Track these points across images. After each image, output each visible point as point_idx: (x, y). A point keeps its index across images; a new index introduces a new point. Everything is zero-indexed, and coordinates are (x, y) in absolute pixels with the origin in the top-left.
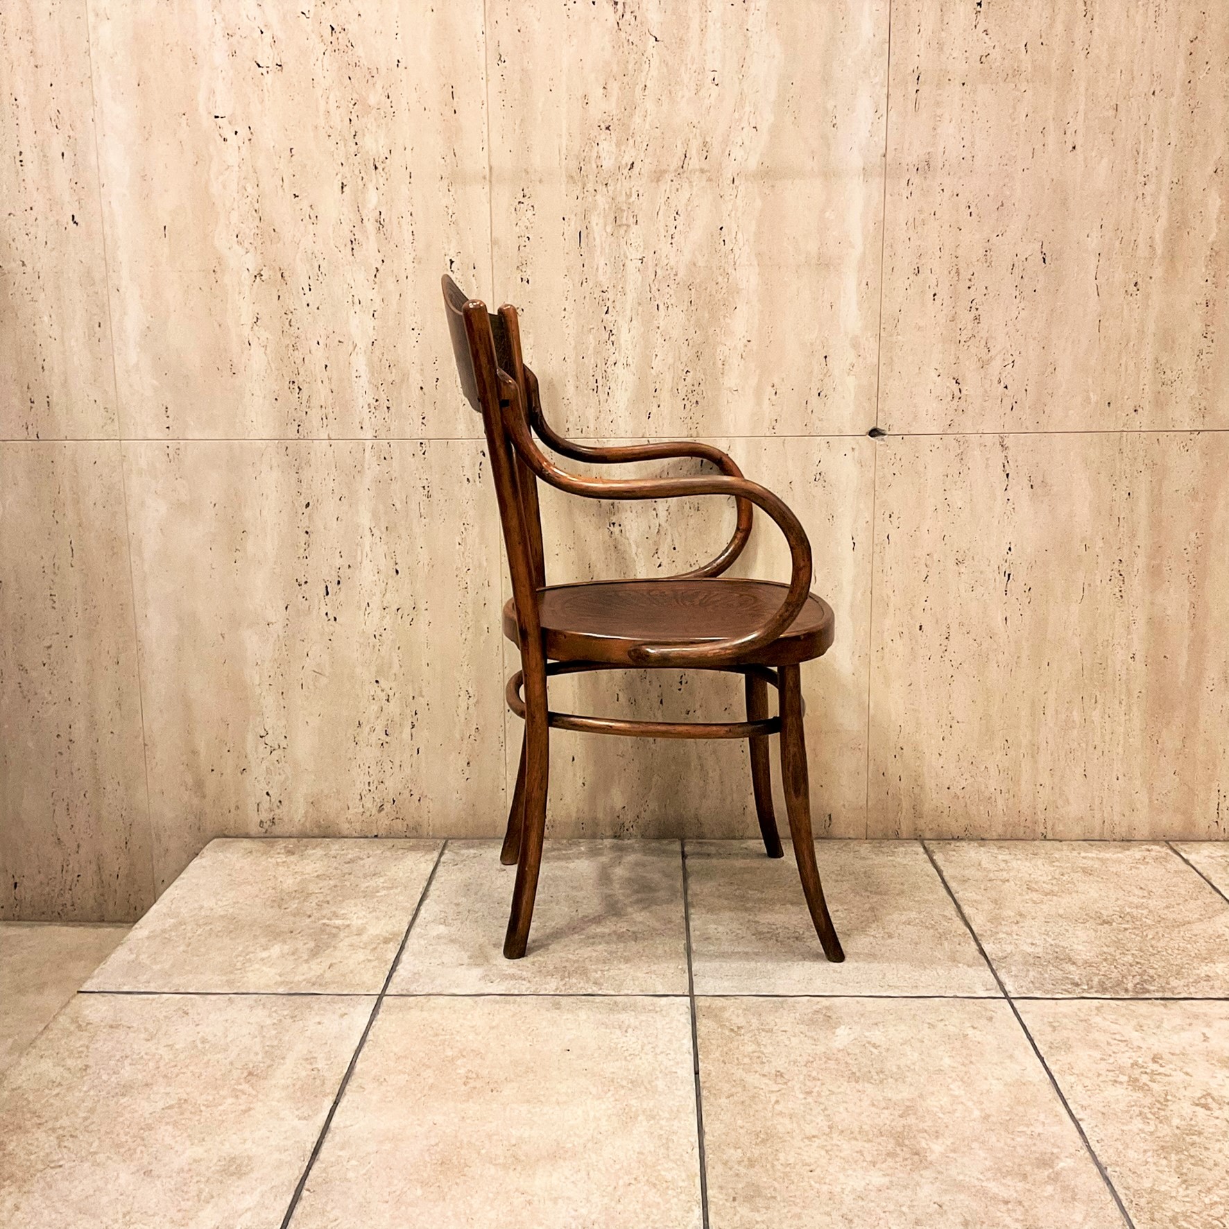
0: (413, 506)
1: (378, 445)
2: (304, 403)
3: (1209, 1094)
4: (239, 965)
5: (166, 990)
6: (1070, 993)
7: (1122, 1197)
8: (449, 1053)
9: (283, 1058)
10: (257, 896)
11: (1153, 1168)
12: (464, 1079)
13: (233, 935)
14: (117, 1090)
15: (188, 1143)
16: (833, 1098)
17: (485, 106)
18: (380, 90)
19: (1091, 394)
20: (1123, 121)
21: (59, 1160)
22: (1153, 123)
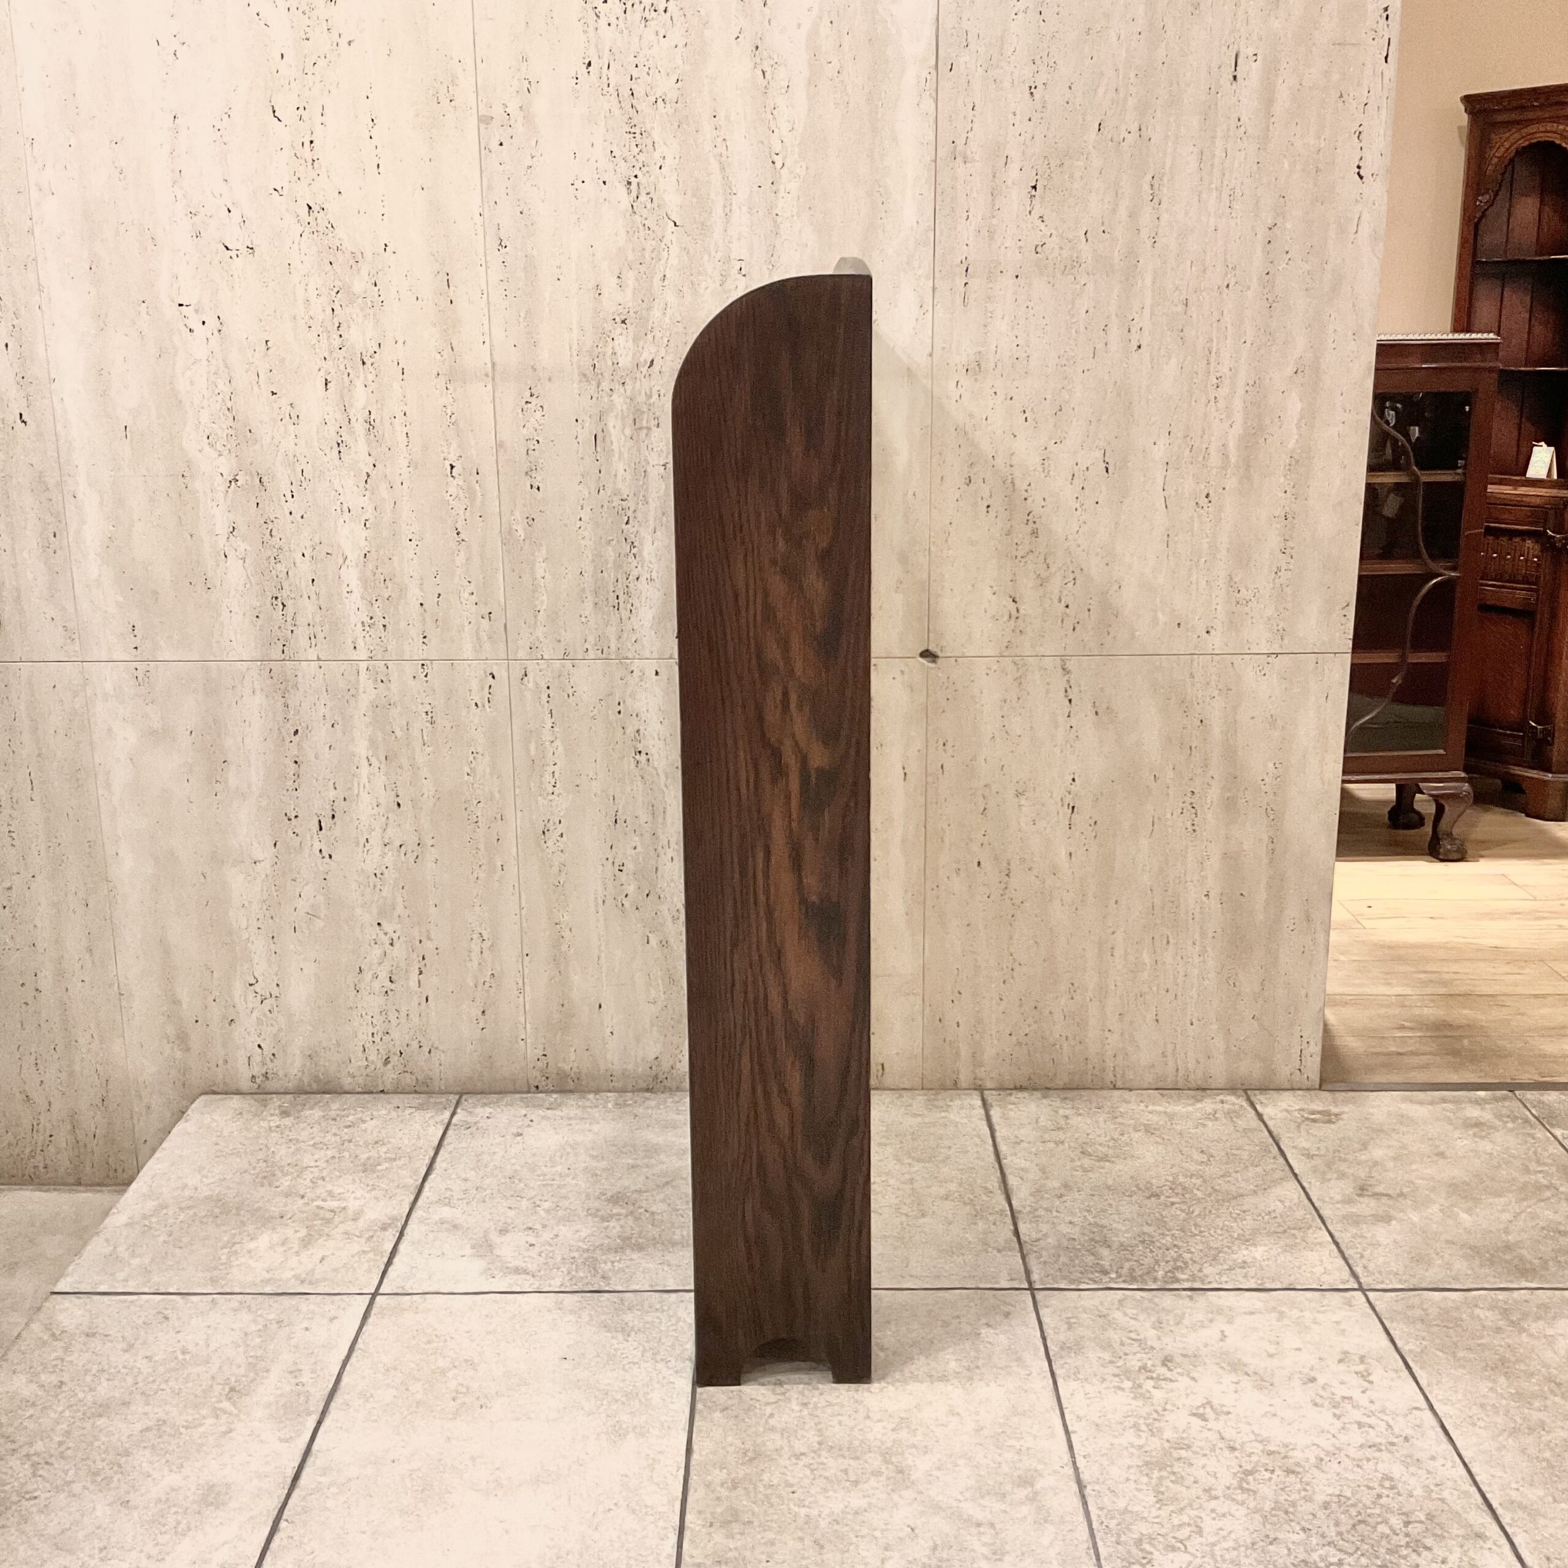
0: (415, 732)
1: (374, 667)
2: (289, 619)
3: (1209, 1403)
4: (224, 1257)
5: (146, 1290)
6: (1095, 1282)
7: (1094, 1518)
8: (441, 1363)
9: (268, 1371)
10: (246, 1171)
11: (1133, 1485)
12: (454, 1394)
13: (219, 1221)
14: (93, 1410)
15: (166, 1471)
16: (829, 1410)
17: (485, 296)
18: (366, 278)
19: (1160, 615)
20: (1194, 316)
21: (35, 1490)
22: (1227, 318)
